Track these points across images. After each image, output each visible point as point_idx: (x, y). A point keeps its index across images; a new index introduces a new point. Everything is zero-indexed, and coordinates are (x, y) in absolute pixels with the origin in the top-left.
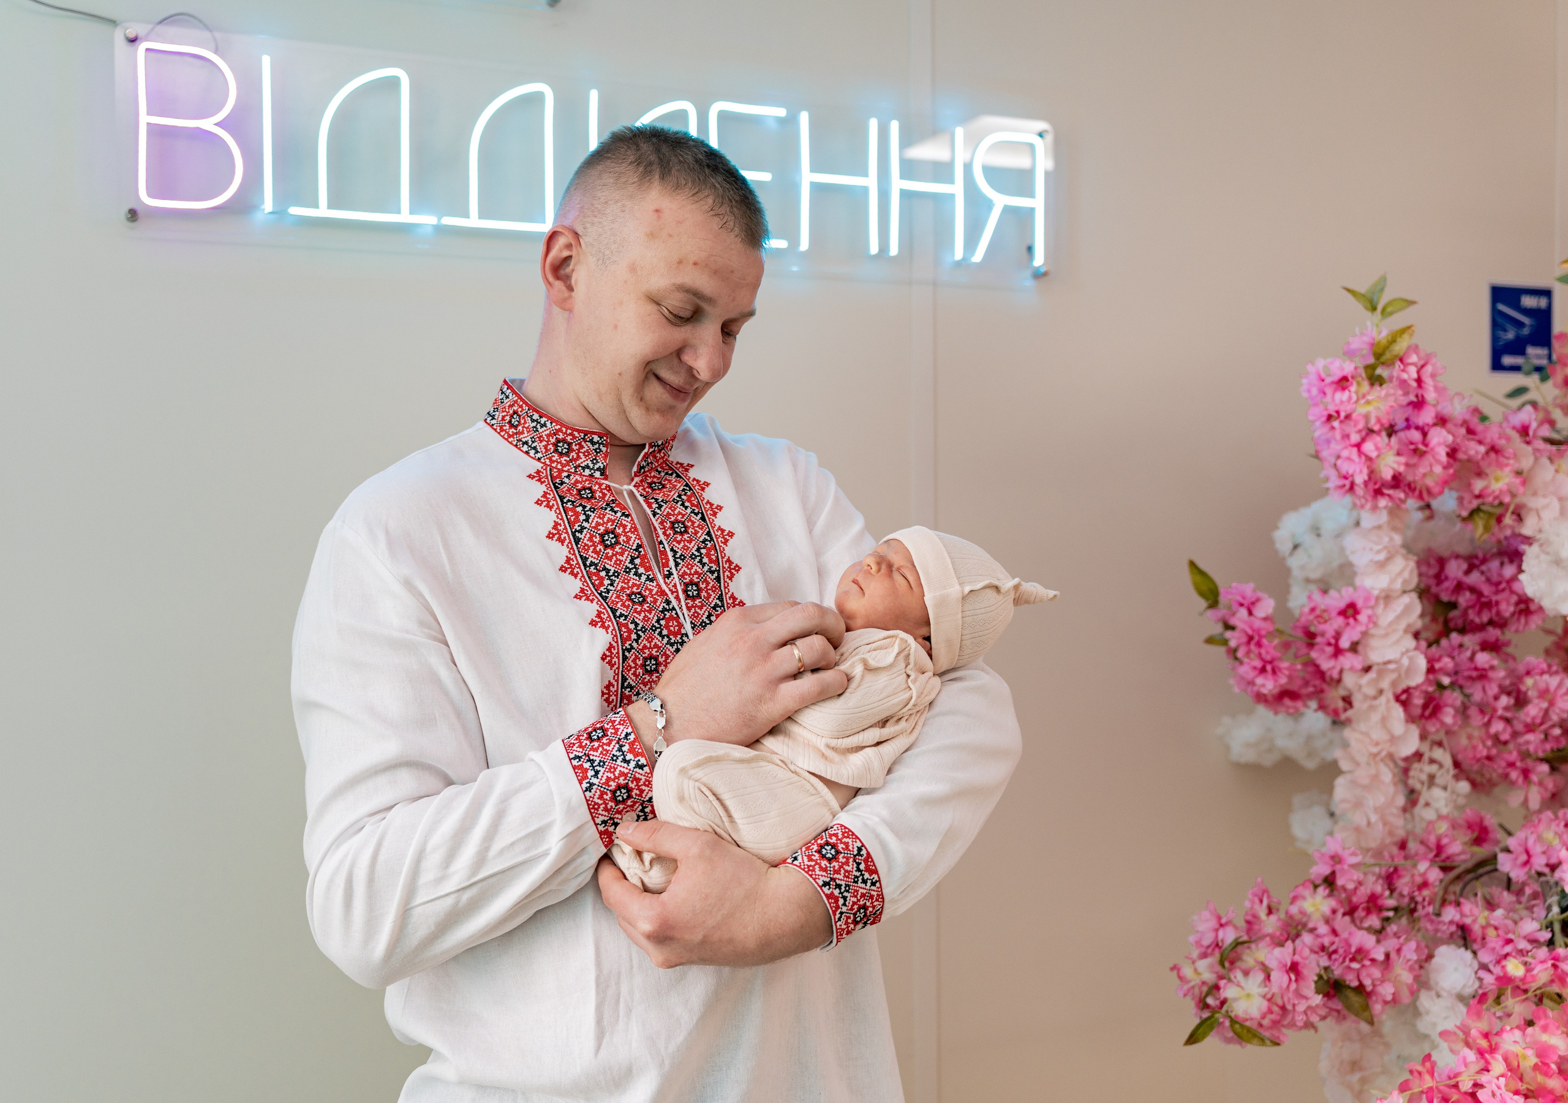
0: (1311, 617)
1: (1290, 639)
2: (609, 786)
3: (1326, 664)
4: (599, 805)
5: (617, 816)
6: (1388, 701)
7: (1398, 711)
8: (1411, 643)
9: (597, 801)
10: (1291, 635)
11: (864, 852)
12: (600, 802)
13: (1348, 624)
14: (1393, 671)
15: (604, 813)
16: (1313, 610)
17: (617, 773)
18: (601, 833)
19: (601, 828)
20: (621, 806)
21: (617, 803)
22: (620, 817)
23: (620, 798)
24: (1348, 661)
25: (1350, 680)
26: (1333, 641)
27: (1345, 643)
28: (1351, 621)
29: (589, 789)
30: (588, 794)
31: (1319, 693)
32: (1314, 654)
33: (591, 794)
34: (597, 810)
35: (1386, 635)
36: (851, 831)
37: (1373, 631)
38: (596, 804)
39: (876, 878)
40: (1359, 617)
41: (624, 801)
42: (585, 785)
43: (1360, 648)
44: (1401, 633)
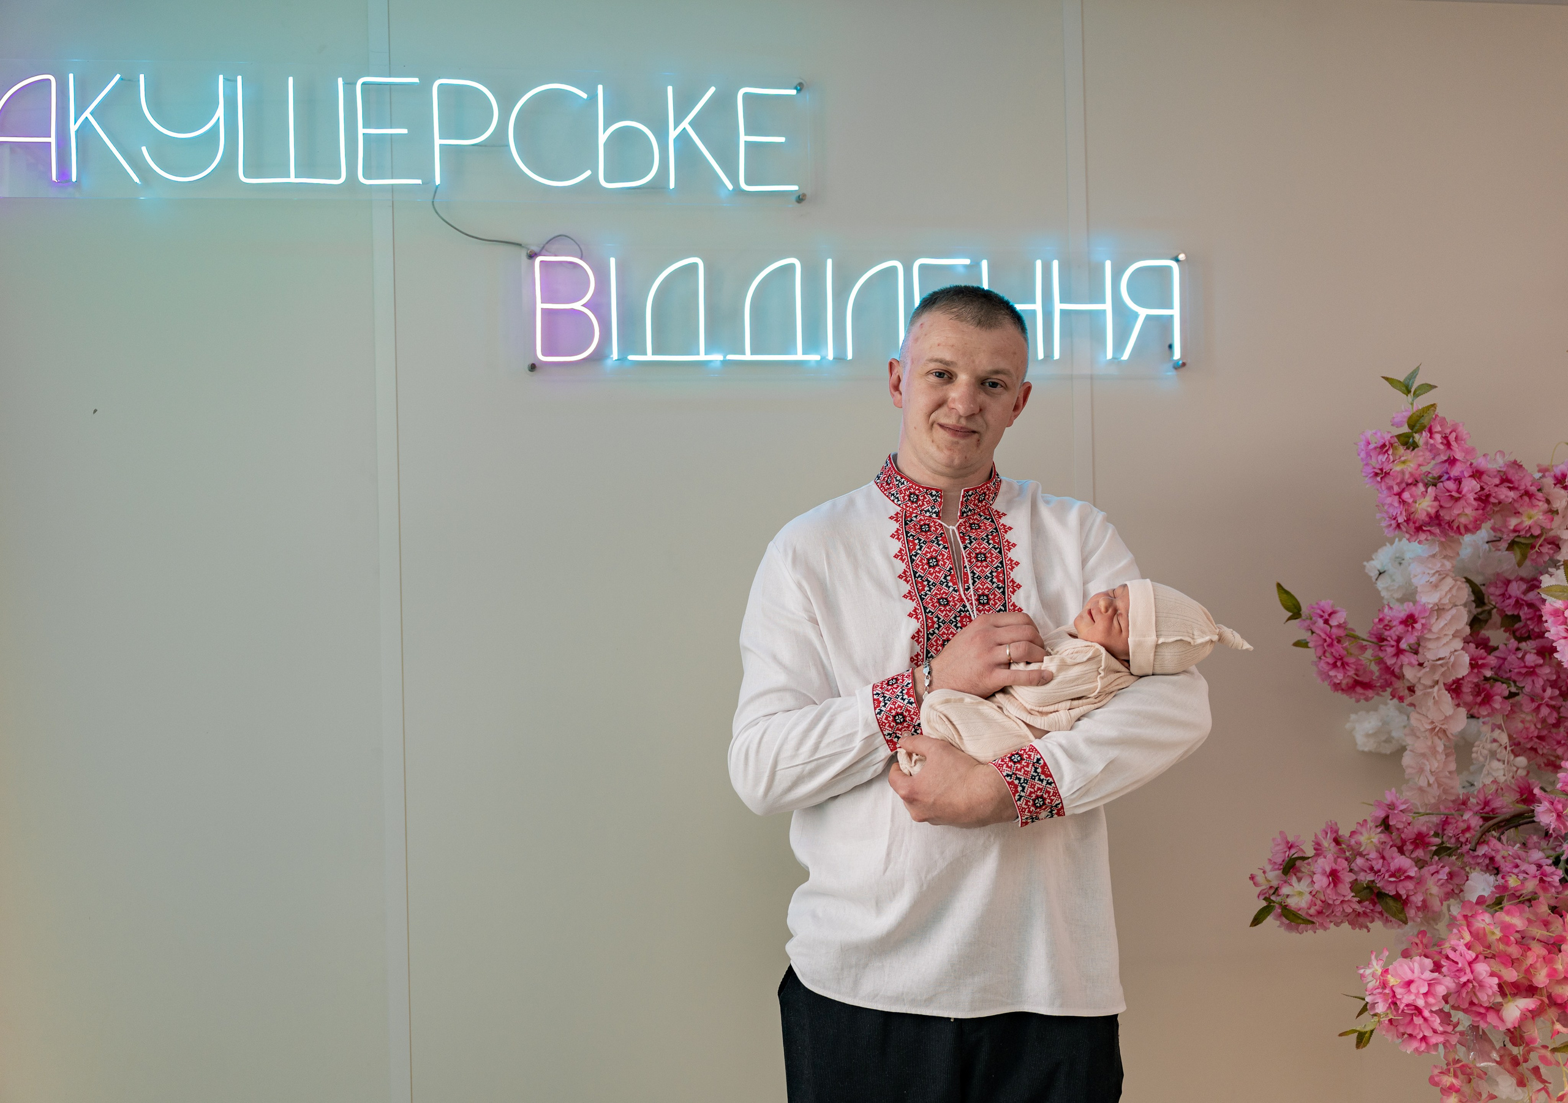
0: (1381, 626)
1: (1365, 643)
2: (892, 713)
3: (1390, 662)
4: (886, 724)
5: (898, 732)
6: (1439, 690)
7: (1447, 697)
8: (1458, 644)
9: (884, 721)
10: (1364, 640)
11: (1042, 762)
12: (886, 722)
13: (1408, 631)
14: (1441, 665)
15: (888, 728)
16: (1381, 620)
17: (896, 706)
18: (887, 741)
19: (888, 737)
20: (900, 726)
21: (897, 724)
22: (900, 733)
23: (898, 721)
24: (1405, 659)
25: (1410, 674)
26: (1394, 643)
27: (1403, 645)
28: (1410, 629)
29: (879, 713)
30: (878, 716)
31: (1389, 684)
32: (1381, 655)
33: (881, 716)
34: (885, 726)
35: (1438, 638)
36: (1035, 748)
37: (1428, 636)
38: (883, 722)
39: (1051, 780)
40: (1415, 625)
41: (901, 723)
42: (877, 711)
43: (1420, 650)
44: (1451, 637)
